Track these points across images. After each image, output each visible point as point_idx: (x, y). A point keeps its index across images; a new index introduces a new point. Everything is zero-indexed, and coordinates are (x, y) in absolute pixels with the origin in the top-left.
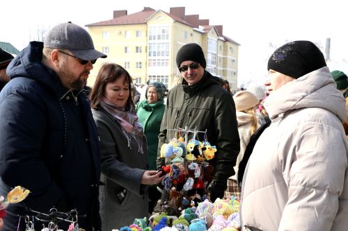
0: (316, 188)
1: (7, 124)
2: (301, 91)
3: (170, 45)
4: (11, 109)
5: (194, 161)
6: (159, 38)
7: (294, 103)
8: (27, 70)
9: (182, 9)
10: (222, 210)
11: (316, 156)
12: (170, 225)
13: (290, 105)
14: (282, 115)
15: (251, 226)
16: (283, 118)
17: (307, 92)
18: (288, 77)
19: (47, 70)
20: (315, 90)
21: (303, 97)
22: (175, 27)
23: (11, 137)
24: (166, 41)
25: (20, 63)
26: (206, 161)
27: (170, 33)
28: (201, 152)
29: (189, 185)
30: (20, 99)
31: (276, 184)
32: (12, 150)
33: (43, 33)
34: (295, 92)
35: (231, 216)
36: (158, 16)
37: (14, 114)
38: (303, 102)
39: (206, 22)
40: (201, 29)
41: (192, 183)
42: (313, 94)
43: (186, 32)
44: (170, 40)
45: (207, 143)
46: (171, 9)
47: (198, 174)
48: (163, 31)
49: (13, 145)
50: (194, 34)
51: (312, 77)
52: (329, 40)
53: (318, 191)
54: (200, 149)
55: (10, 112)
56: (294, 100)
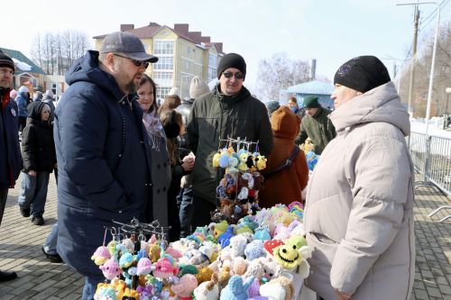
0: (384, 200)
1: (72, 125)
2: (368, 105)
3: (174, 59)
4: (75, 111)
5: (247, 171)
6: (164, 53)
7: (361, 117)
8: (88, 75)
9: (187, 26)
10: (283, 219)
11: (383, 170)
12: (235, 234)
13: (357, 119)
14: (348, 129)
15: (316, 232)
16: (349, 131)
17: (373, 107)
18: (352, 91)
19: (106, 74)
20: (381, 105)
21: (370, 111)
22: (178, 43)
23: (76, 137)
24: (170, 55)
25: (80, 68)
26: (258, 171)
27: (174, 49)
28: (254, 162)
29: (244, 194)
30: (84, 101)
31: (341, 193)
32: (77, 149)
33: (52, 43)
34: (362, 107)
35: (292, 224)
36: (163, 31)
37: (78, 116)
38: (370, 116)
39: (207, 40)
40: (203, 45)
41: (247, 193)
42: (380, 108)
43: (189, 48)
44: (174, 55)
45: (258, 154)
46: (176, 25)
47: (251, 184)
48: (168, 46)
49: (78, 144)
50: (197, 50)
51: (379, 92)
52: (315, 61)
53: (386, 204)
54: (254, 159)
55: (74, 114)
56: (361, 114)
